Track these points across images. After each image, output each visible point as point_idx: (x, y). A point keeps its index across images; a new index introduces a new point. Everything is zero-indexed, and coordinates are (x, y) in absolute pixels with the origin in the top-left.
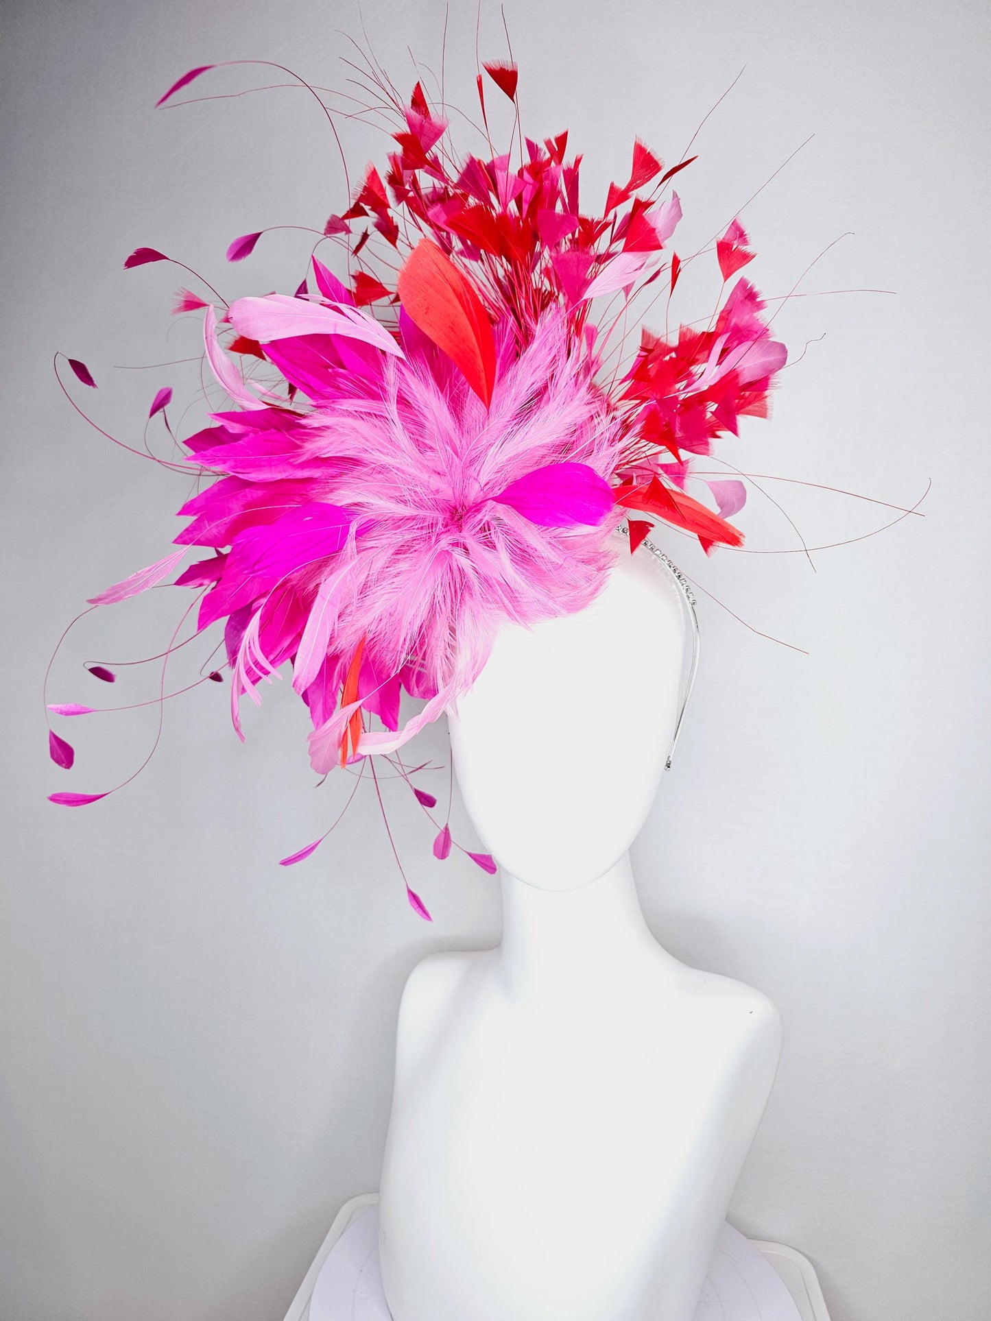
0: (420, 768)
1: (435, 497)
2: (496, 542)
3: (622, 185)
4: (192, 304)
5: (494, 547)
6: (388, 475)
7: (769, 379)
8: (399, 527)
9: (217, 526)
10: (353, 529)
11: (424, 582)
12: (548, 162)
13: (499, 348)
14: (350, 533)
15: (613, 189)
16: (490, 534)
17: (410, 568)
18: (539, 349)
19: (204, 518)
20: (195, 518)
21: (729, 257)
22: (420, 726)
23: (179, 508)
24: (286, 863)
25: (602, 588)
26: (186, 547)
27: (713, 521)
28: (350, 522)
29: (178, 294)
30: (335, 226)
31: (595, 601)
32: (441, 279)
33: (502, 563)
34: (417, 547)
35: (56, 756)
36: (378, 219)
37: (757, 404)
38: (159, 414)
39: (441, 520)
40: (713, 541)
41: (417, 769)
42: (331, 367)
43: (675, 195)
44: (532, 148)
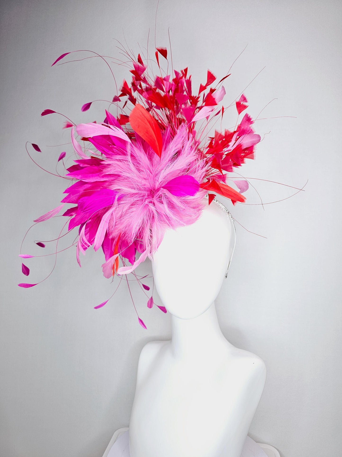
0: (145, 277)
1: (144, 187)
2: (163, 201)
3: (204, 85)
4: (69, 126)
5: (162, 203)
6: (129, 180)
7: (253, 146)
8: (133, 197)
9: (75, 197)
10: (117, 197)
11: (140, 215)
12: (182, 77)
13: (165, 138)
14: (116, 198)
15: (201, 86)
16: (161, 199)
17: (136, 210)
18: (178, 138)
19: (71, 194)
20: (68, 194)
21: (240, 107)
22: (138, 263)
23: (64, 191)
24: (96, 308)
25: (200, 217)
26: (65, 203)
27: (235, 194)
28: (116, 195)
29: (65, 123)
30: (116, 99)
31: (197, 221)
32: (143, 117)
33: (165, 208)
34: (139, 203)
35: (24, 272)
36: (129, 97)
37: (251, 155)
38: (61, 161)
39: (146, 194)
40: (236, 201)
41: (144, 277)
42: (111, 145)
43: (223, 87)
44: (176, 73)
